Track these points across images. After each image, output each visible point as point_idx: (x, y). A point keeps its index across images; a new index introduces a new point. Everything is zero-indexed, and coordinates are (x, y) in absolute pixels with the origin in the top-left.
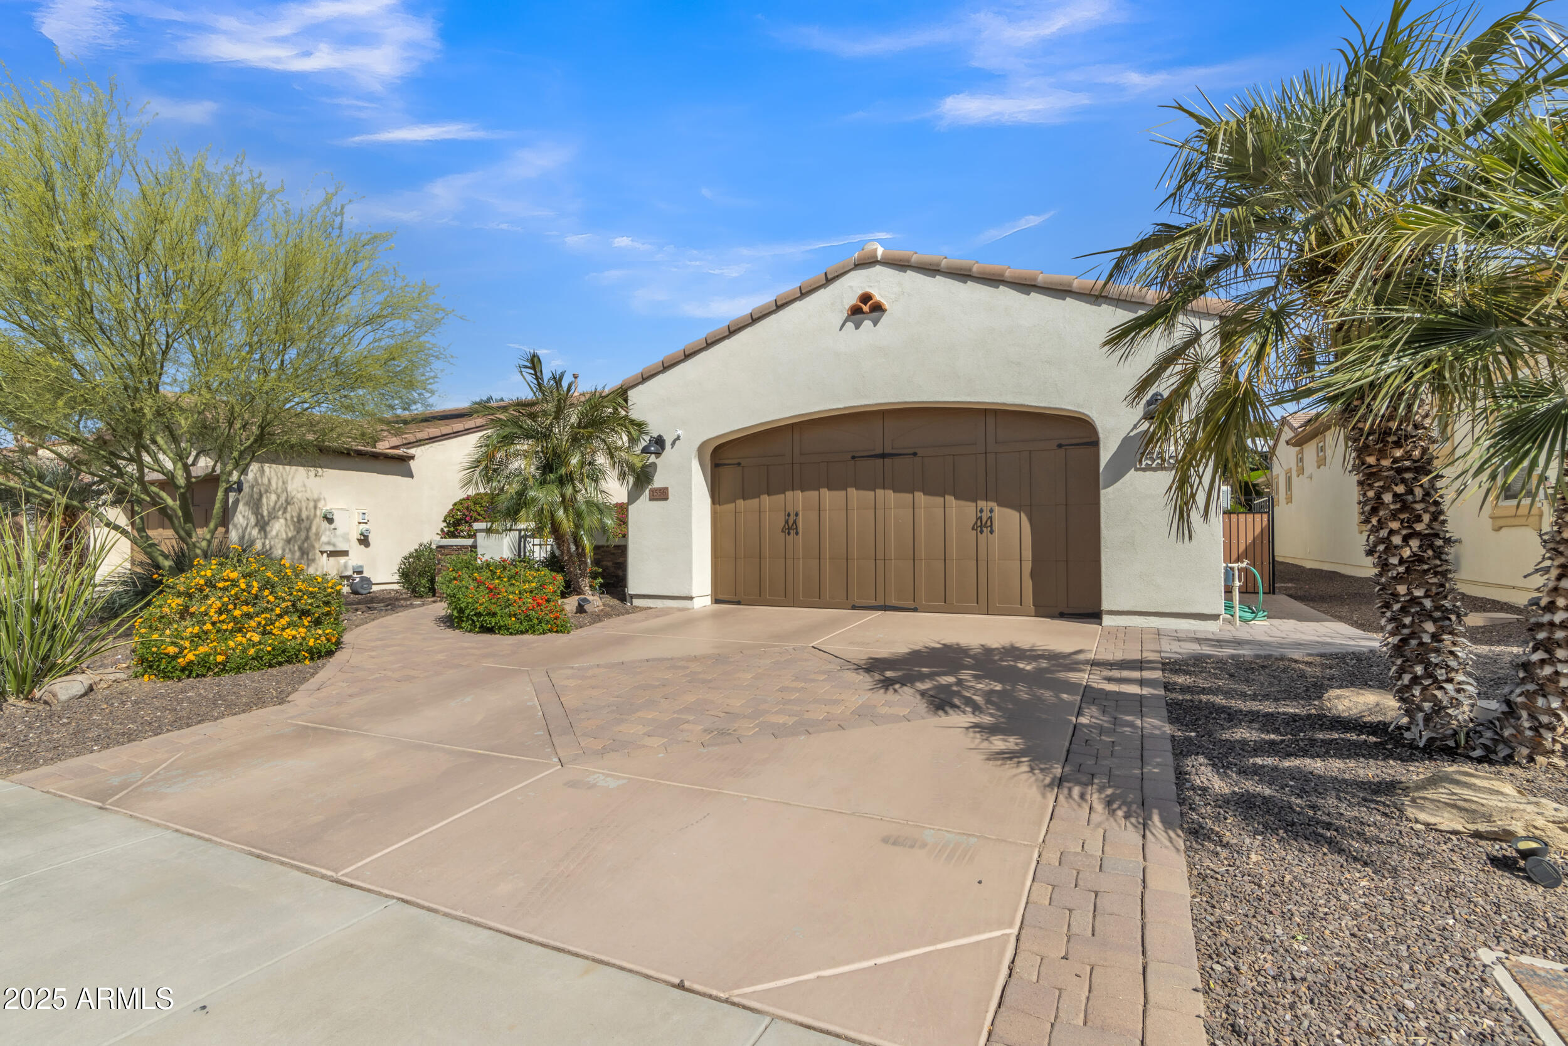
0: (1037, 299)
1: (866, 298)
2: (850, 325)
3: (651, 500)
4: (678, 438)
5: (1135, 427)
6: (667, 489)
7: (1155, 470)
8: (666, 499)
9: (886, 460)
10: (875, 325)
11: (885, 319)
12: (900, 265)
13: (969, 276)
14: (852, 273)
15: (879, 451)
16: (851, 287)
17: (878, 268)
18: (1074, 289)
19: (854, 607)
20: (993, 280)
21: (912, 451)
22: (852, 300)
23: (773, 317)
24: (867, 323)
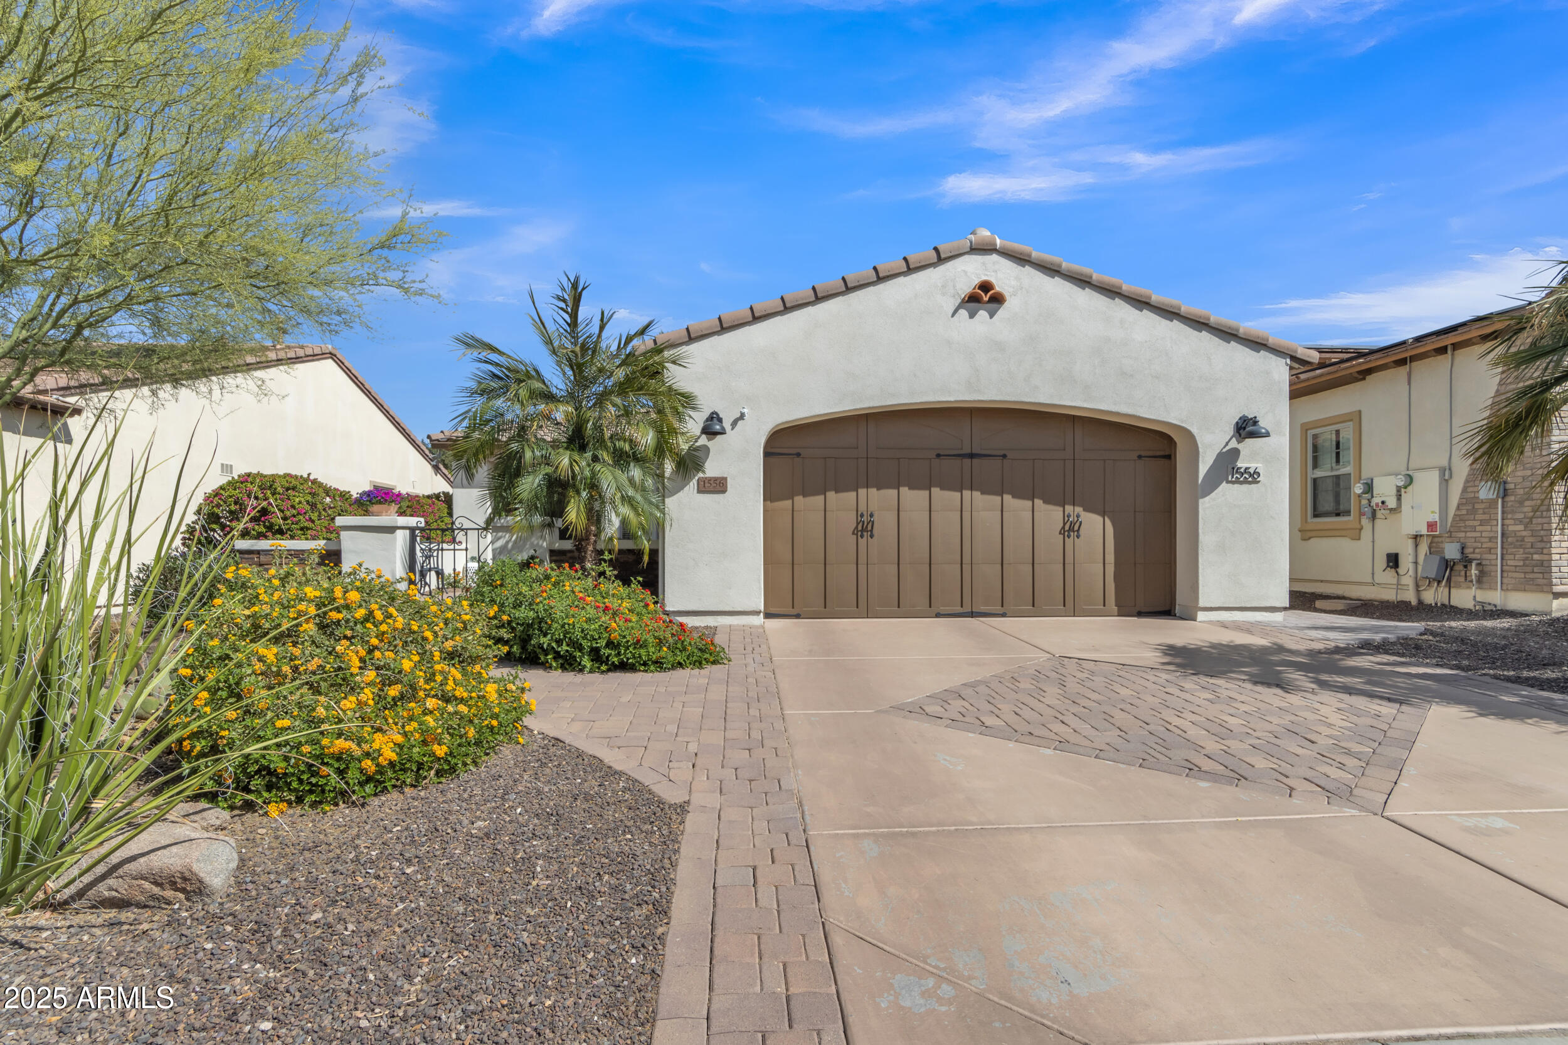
0: (1148, 316)
1: (986, 287)
2: (963, 313)
3: (699, 491)
4: (742, 416)
5: (1227, 444)
6: (726, 479)
7: (1241, 483)
8: (724, 491)
9: (974, 461)
10: (991, 316)
11: (1002, 312)
12: (1021, 259)
13: (1089, 283)
14: (966, 257)
15: (967, 450)
16: (965, 272)
17: (995, 257)
18: (1182, 314)
19: (938, 615)
20: (1110, 292)
21: (1002, 453)
22: (967, 286)
23: (871, 289)
24: (983, 314)
